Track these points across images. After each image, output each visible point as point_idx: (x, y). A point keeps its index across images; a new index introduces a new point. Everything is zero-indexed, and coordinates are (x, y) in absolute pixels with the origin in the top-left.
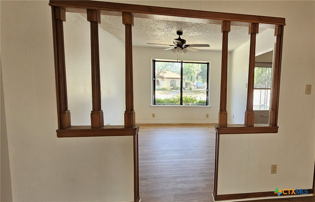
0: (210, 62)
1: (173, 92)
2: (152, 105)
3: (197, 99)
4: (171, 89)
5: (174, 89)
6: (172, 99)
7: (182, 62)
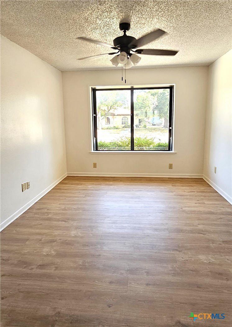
0: (175, 85)
1: (125, 130)
2: (93, 151)
3: (155, 141)
4: (123, 127)
5: (126, 127)
6: (120, 142)
7: (132, 89)
